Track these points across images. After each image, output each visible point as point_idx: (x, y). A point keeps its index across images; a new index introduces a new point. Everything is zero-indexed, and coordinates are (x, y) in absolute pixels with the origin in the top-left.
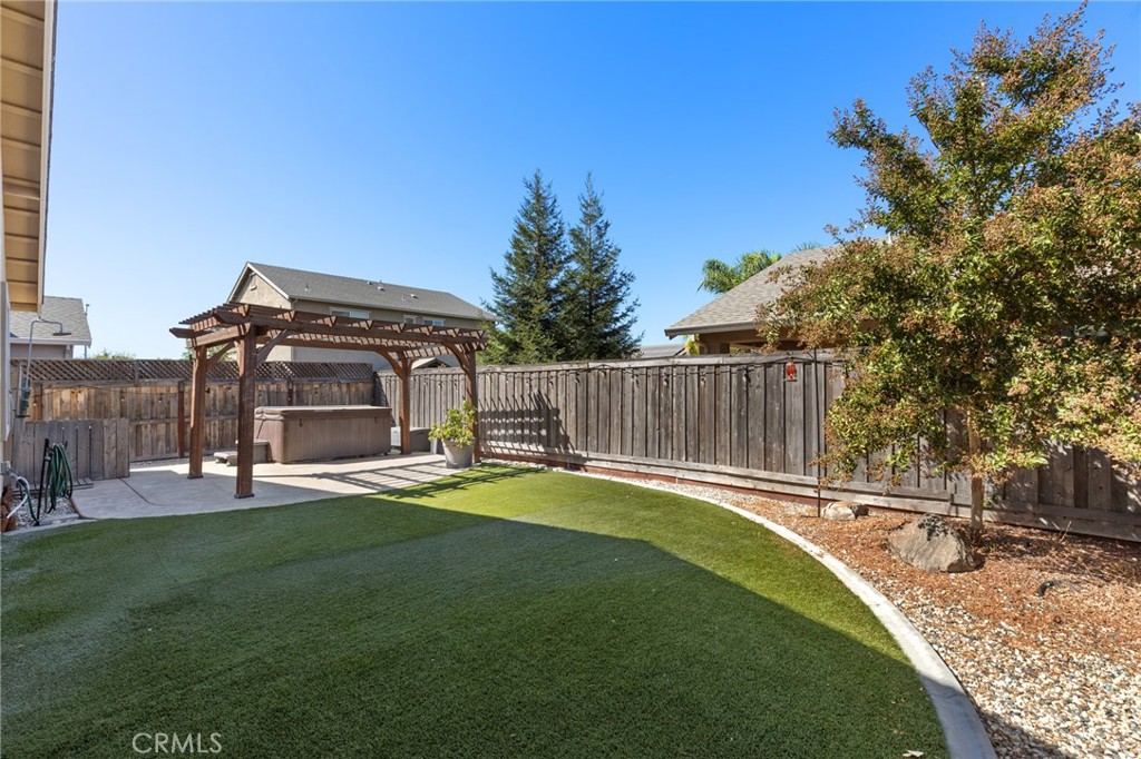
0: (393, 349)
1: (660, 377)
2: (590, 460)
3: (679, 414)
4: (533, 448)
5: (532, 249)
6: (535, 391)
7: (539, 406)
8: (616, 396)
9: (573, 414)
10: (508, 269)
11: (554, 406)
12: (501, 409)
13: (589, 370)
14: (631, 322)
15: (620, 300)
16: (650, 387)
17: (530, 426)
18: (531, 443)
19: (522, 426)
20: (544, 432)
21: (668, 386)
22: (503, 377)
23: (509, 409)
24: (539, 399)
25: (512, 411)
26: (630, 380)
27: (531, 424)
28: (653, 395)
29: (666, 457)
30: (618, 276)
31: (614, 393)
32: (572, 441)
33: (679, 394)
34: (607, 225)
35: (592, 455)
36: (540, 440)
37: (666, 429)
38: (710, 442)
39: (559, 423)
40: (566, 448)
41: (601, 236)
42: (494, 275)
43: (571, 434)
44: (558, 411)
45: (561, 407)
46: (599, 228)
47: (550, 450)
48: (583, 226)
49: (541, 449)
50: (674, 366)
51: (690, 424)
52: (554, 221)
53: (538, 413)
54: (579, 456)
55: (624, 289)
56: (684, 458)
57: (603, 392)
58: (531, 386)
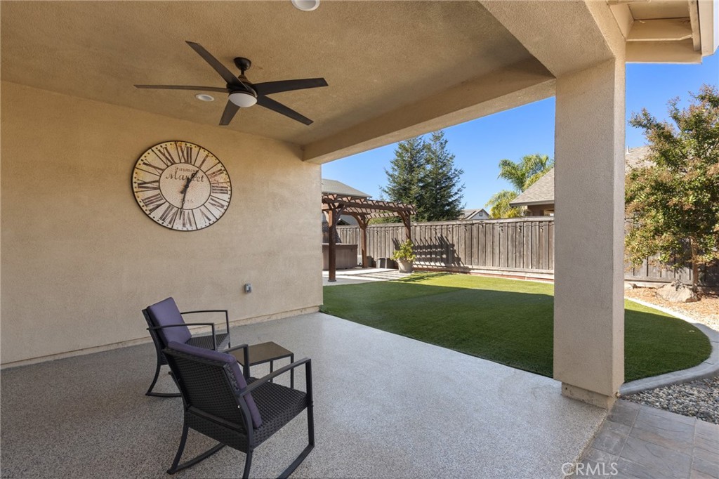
0: (359, 214)
1: (516, 227)
2: (474, 269)
3: (527, 246)
4: (438, 264)
5: (407, 157)
6: (439, 235)
7: (441, 243)
8: (489, 237)
9: (463, 246)
10: (393, 168)
11: (451, 243)
12: (417, 245)
13: (473, 224)
14: (460, 197)
15: (454, 185)
16: (510, 232)
17: (436, 253)
18: (436, 262)
19: (431, 253)
20: (444, 256)
21: (521, 232)
22: (418, 228)
23: (422, 245)
24: (441, 239)
25: (424, 246)
26: (498, 229)
27: (436, 252)
28: (512, 236)
29: (520, 266)
30: (453, 171)
31: (488, 236)
32: (463, 260)
33: (528, 236)
34: (446, 142)
35: (474, 267)
36: (442, 260)
37: (520, 253)
38: (546, 259)
39: (454, 251)
40: (459, 264)
41: (443, 148)
42: (387, 172)
43: (462, 256)
44: (453, 245)
45: (455, 243)
46: (442, 143)
47: (448, 265)
48: (432, 143)
49: (443, 264)
50: (525, 222)
51: (534, 250)
52: (420, 141)
53: (441, 246)
54: (467, 268)
55: (456, 179)
56: (530, 267)
57: (481, 235)
58: (436, 233)
